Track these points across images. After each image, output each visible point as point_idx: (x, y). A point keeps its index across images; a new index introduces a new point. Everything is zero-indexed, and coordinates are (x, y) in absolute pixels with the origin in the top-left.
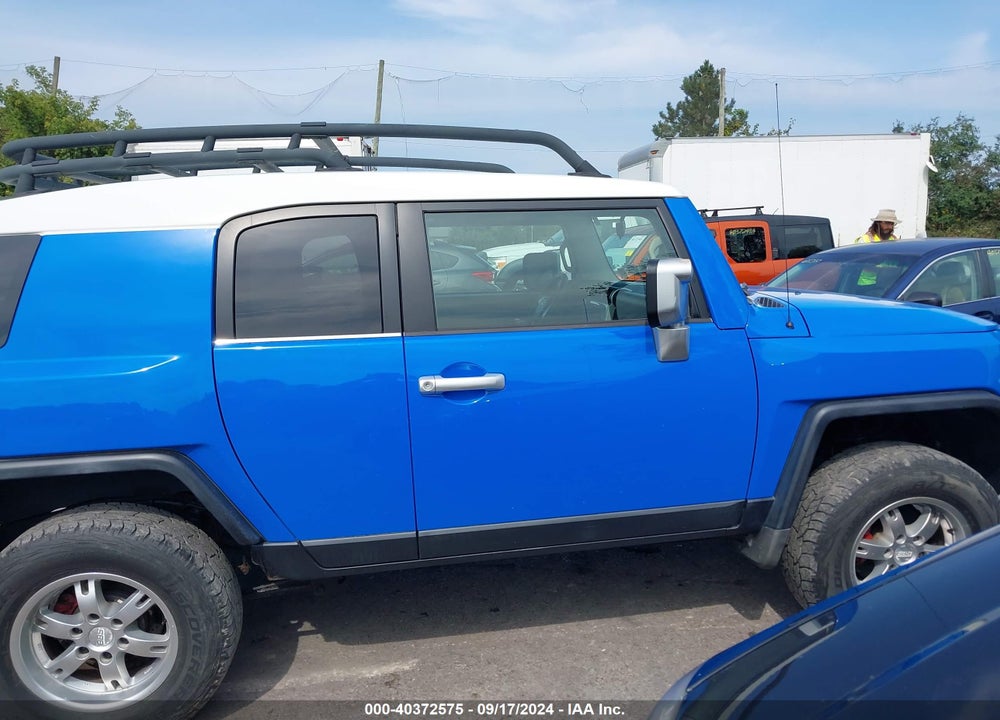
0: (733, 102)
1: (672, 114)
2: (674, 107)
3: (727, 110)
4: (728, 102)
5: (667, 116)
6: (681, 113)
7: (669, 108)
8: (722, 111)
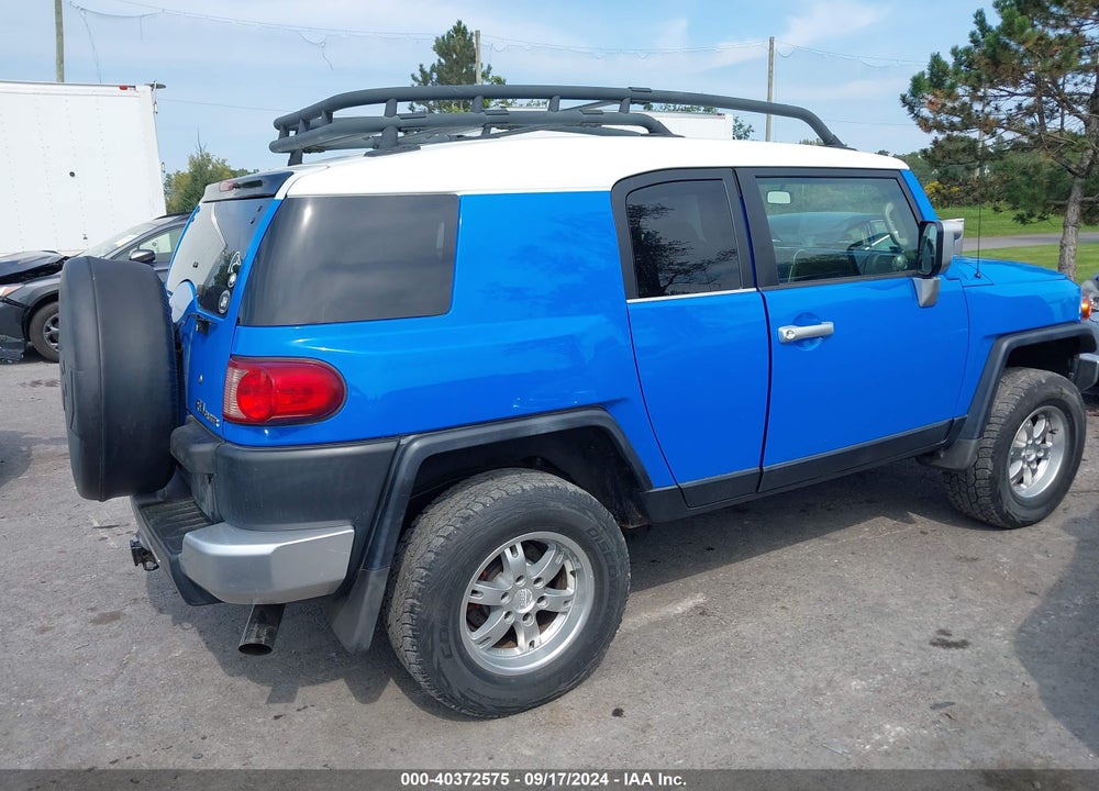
0: (489, 68)
1: (426, 77)
2: (428, 70)
3: (484, 76)
4: (485, 68)
5: (420, 79)
6: (435, 76)
7: (422, 70)
8: (479, 76)
